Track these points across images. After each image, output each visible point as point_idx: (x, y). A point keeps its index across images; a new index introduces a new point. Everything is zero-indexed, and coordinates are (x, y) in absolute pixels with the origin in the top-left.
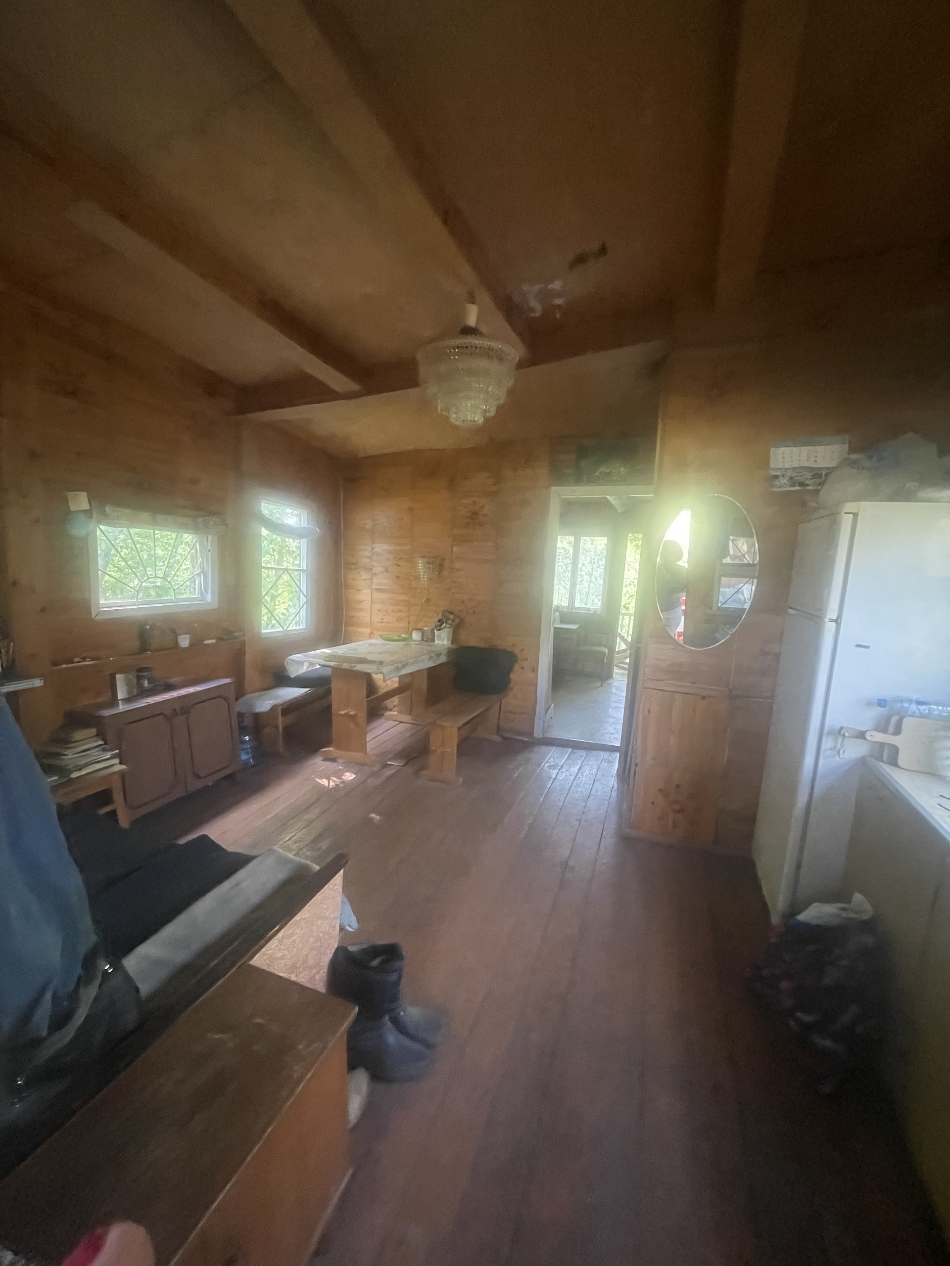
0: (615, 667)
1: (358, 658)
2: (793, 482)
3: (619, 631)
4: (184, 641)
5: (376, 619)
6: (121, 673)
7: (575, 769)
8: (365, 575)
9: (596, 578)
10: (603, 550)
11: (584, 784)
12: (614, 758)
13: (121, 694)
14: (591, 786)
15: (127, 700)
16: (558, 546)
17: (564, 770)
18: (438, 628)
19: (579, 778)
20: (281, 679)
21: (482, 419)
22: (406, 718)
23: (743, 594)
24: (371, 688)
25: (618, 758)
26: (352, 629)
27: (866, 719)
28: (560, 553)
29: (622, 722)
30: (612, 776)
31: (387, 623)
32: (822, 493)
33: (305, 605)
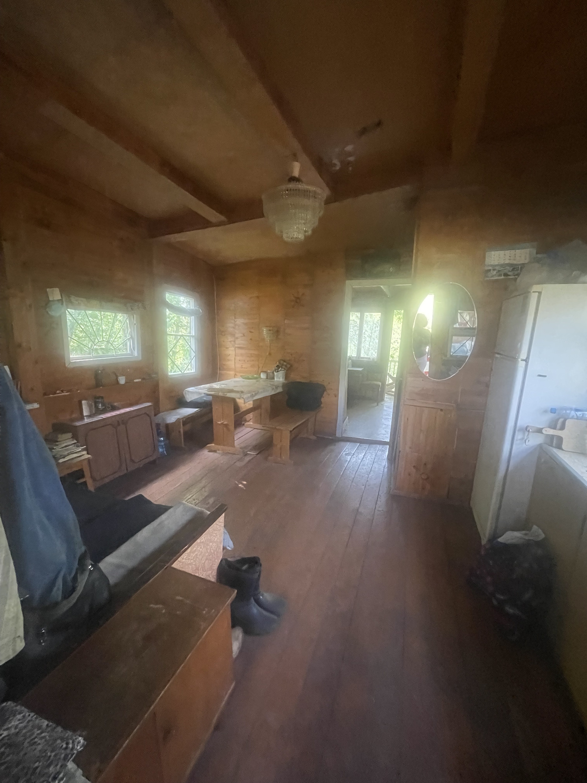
0: (386, 394)
1: (229, 389)
2: (499, 273)
3: (388, 372)
4: (122, 380)
5: (238, 365)
6: (86, 399)
7: (361, 456)
8: (230, 339)
9: (374, 339)
10: (378, 321)
11: (367, 464)
12: (385, 448)
13: (85, 413)
14: (372, 465)
15: (89, 416)
16: (350, 319)
17: (355, 456)
18: (277, 370)
19: (364, 460)
20: (181, 403)
21: (304, 237)
22: (258, 426)
23: (466, 347)
24: (236, 408)
25: (388, 448)
26: (223, 372)
27: (542, 421)
28: (351, 323)
29: (390, 427)
30: (384, 459)
31: (244, 368)
32: (518, 280)
33: (194, 357)
